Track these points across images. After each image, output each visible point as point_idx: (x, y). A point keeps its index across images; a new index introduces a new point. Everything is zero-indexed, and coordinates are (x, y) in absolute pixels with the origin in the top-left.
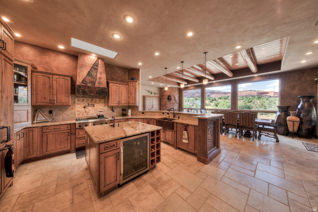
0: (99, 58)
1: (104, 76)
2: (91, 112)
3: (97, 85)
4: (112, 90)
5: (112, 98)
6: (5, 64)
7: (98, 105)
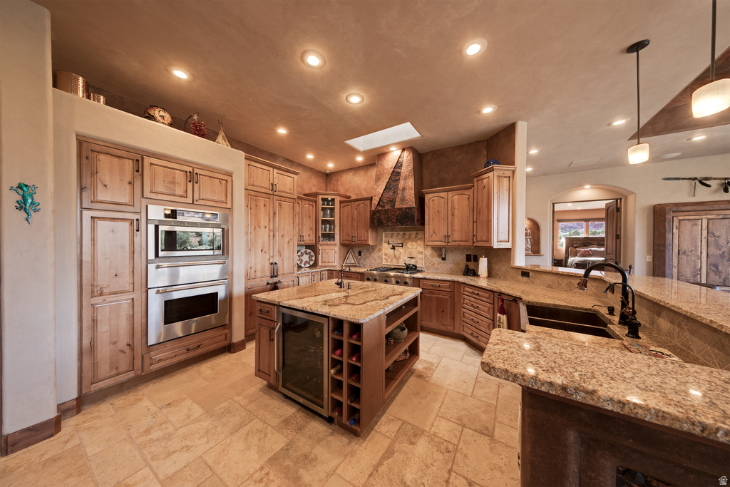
0: (404, 150)
1: (411, 183)
2: (402, 256)
3: (398, 205)
4: (431, 208)
5: (431, 227)
7: (414, 243)
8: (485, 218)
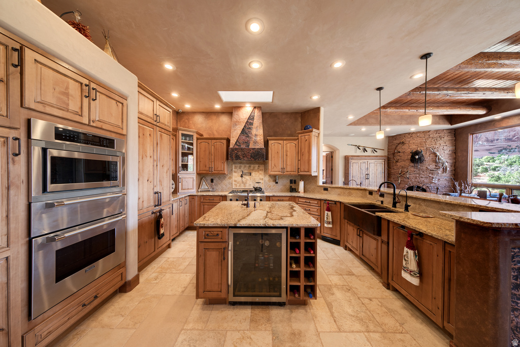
0: (255, 107)
1: (260, 132)
2: (248, 182)
3: (251, 146)
4: (273, 150)
5: (273, 162)
6: (161, 136)
7: (257, 173)
8: (307, 158)
